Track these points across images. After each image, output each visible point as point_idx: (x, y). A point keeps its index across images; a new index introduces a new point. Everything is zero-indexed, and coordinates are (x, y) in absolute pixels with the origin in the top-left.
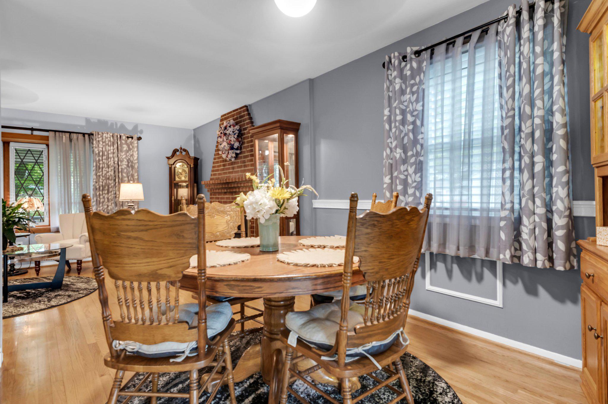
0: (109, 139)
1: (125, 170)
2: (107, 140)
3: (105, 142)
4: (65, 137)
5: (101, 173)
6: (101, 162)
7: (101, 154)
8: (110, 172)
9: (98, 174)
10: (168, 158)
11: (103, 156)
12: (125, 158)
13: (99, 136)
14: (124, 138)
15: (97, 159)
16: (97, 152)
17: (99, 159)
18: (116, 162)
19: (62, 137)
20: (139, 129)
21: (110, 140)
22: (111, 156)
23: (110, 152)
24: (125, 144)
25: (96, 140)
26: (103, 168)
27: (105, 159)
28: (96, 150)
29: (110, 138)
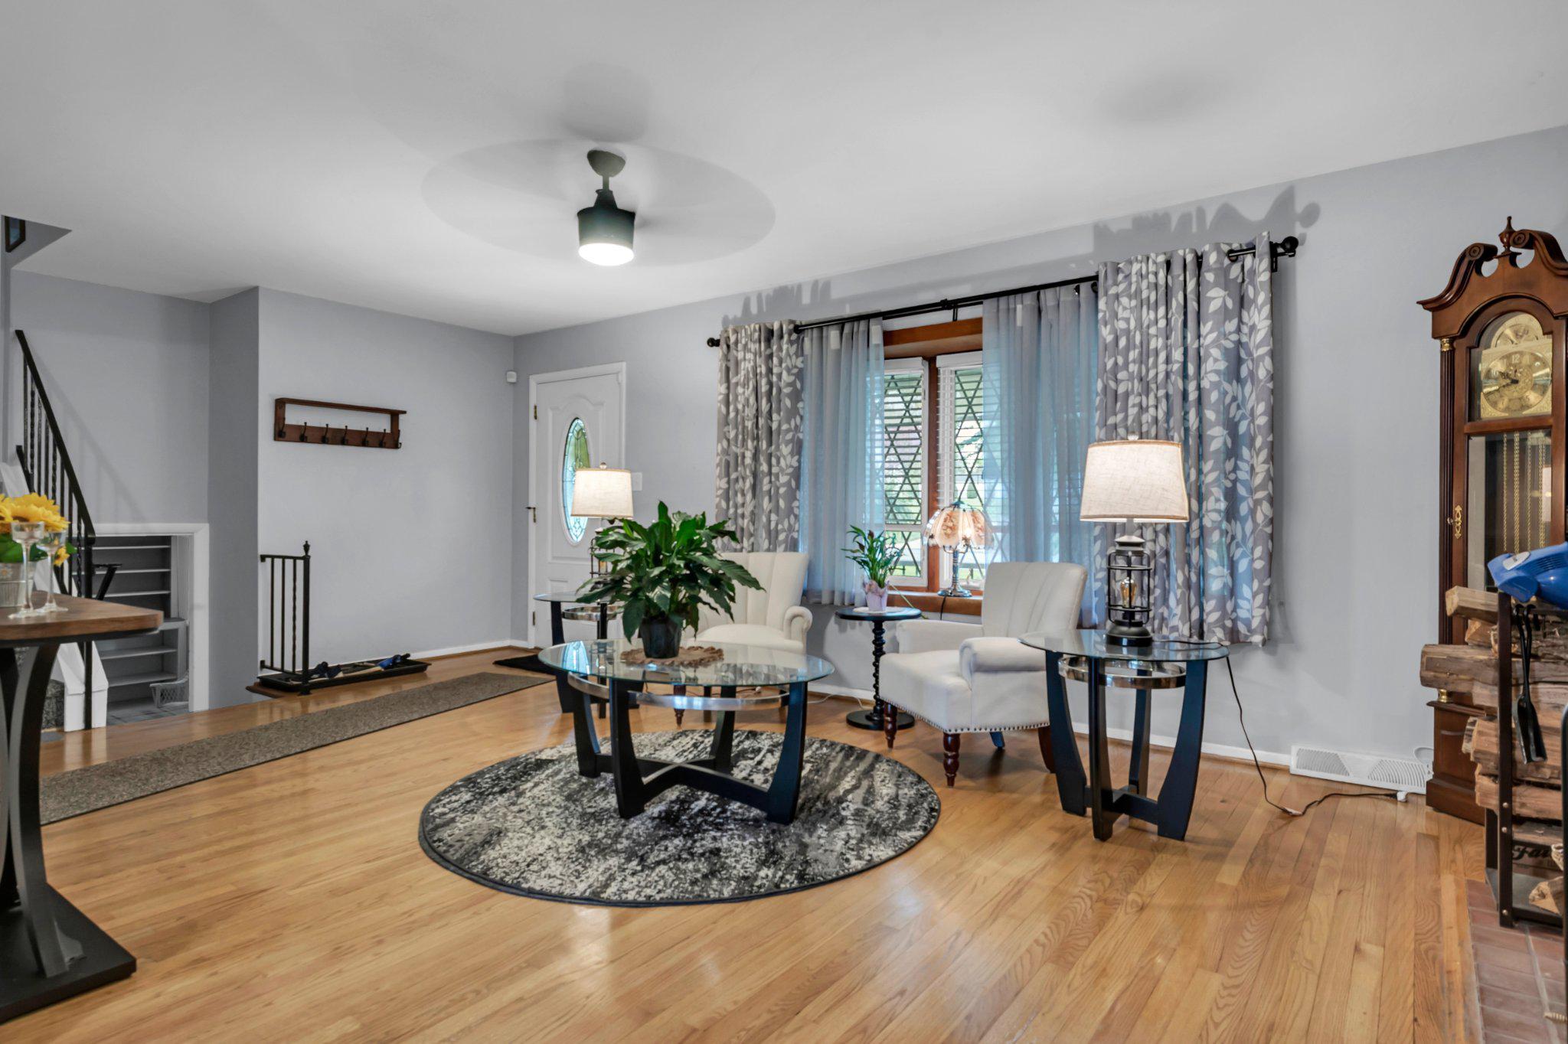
0: (1152, 278)
1: (1214, 396)
2: (1144, 284)
3: (1139, 291)
4: (1022, 308)
5: (1120, 416)
6: (1122, 375)
7: (1123, 342)
8: (1152, 411)
9: (1111, 421)
10: (1435, 306)
11: (1128, 349)
12: (1216, 343)
13: (1121, 277)
14: (1212, 259)
15: (1110, 364)
16: (1110, 338)
17: (1116, 363)
18: (1176, 367)
19: (1015, 309)
20: (1300, 207)
21: (1156, 285)
22: (1157, 343)
23: (1153, 331)
24: (1216, 284)
25: (1106, 294)
26: (1127, 394)
27: (1134, 361)
28: (1106, 333)
29: (1156, 274)
